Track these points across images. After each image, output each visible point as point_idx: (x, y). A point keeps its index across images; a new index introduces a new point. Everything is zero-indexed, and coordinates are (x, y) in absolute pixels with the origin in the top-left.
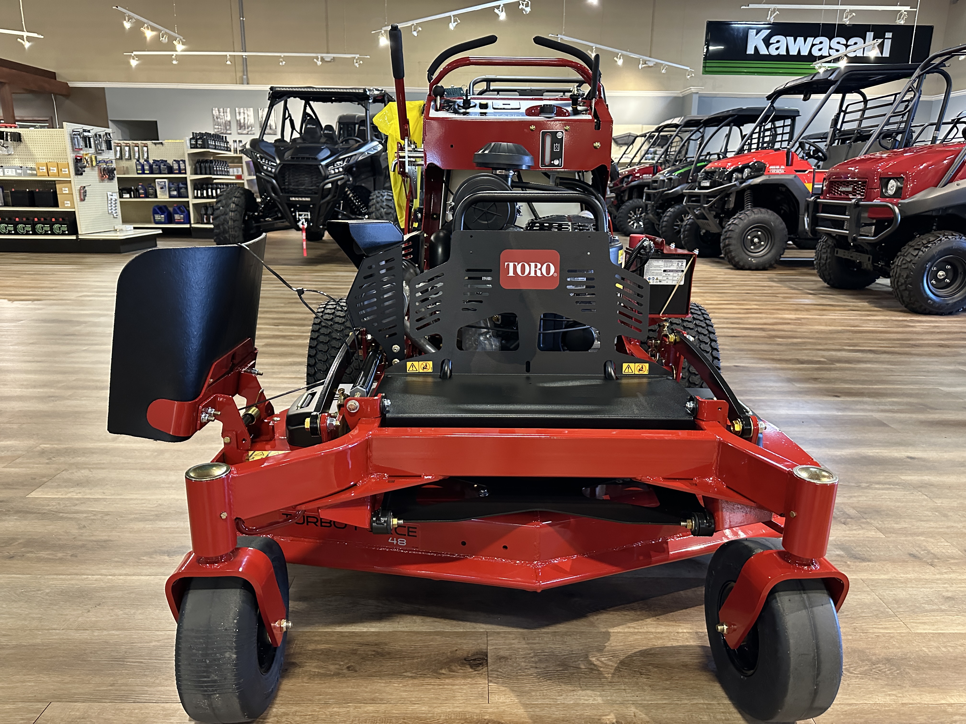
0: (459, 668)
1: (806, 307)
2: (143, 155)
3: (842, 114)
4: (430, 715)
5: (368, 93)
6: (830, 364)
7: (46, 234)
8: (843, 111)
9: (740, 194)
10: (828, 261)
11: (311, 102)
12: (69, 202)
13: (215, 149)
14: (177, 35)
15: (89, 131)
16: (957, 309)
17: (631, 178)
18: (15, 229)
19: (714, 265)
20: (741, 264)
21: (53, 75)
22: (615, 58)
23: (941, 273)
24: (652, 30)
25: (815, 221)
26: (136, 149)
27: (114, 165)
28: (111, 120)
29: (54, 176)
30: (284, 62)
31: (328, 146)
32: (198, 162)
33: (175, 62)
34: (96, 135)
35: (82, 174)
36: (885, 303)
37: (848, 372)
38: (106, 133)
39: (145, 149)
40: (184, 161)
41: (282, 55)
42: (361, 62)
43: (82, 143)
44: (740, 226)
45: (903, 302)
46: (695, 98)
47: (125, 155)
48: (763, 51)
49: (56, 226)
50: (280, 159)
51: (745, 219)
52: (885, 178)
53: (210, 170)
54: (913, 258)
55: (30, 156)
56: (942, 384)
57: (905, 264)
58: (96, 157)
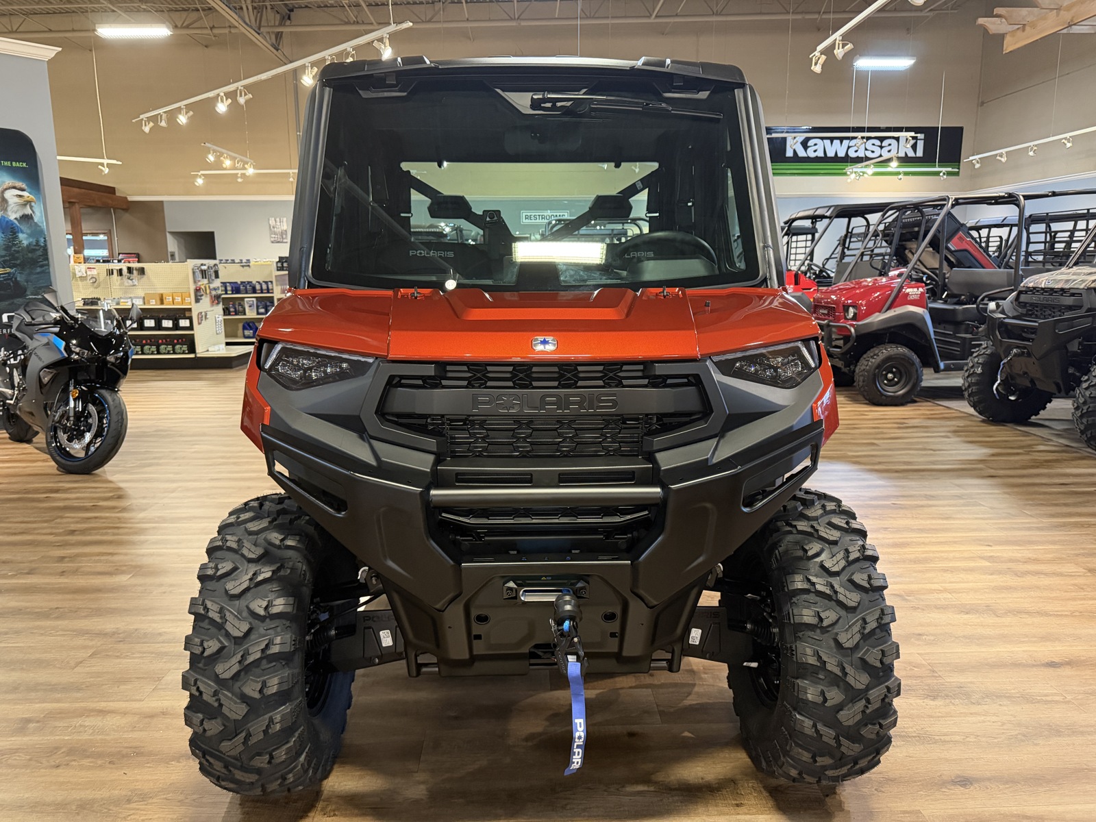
7: (168, 353)
8: (849, 233)
14: (248, 160)
15: (205, 265)
16: (904, 400)
18: (142, 350)
21: (112, 190)
23: (890, 375)
28: (170, 232)
33: (239, 180)
34: (209, 267)
35: (199, 301)
38: (215, 265)
40: (271, 282)
43: (200, 276)
48: (802, 153)
49: (178, 347)
52: (847, 305)
55: (149, 285)
58: (209, 287)
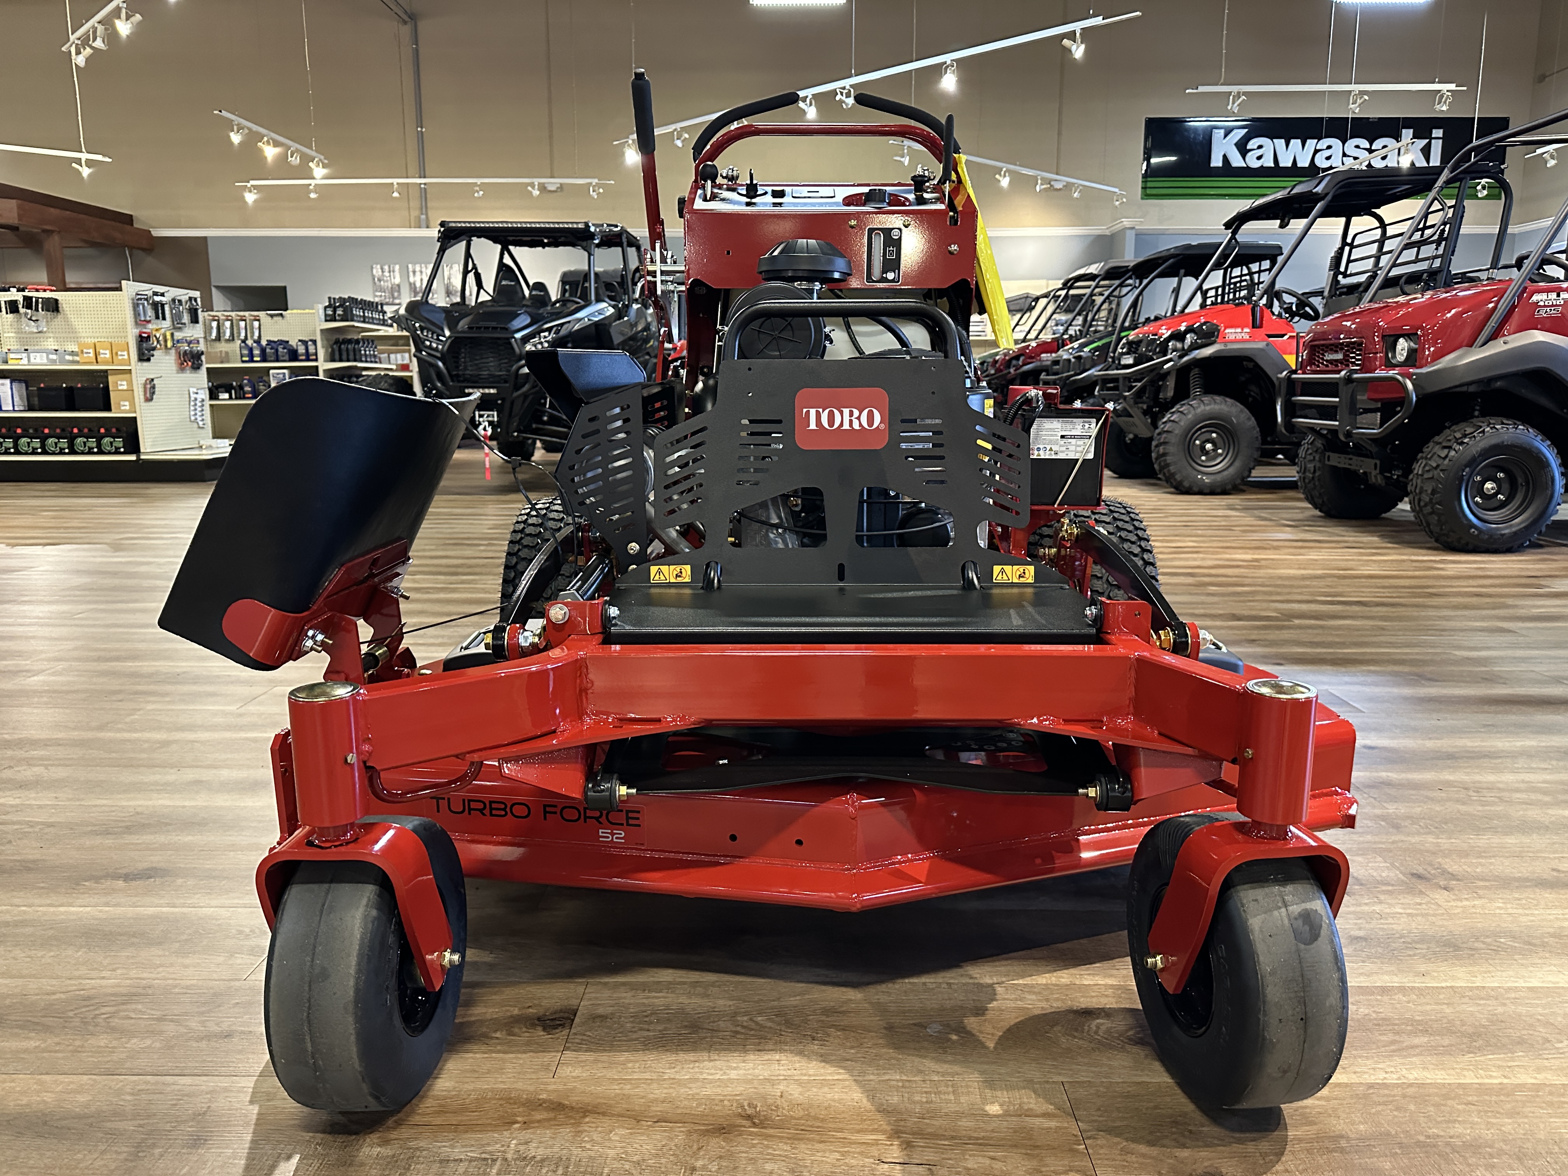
0: (524, 1029)
1: (1275, 544)
2: (253, 333)
3: (1347, 249)
4: (454, 1093)
5: (592, 229)
6: (1284, 621)
7: (90, 452)
8: (1348, 244)
9: (1183, 372)
10: (1317, 474)
11: (511, 248)
12: (127, 403)
13: (364, 322)
14: (313, 153)
15: (163, 295)
16: (1520, 542)
17: (1022, 359)
18: (43, 446)
19: (1144, 488)
20: (1186, 484)
21: (128, 219)
22: (997, 176)
23: (1489, 485)
24: (1059, 134)
25: (1291, 410)
26: (242, 324)
27: (202, 347)
28: (215, 287)
29: (106, 363)
30: (481, 193)
31: (528, 310)
32: (337, 342)
33: (313, 196)
34: (174, 300)
35: (149, 360)
36: (1407, 537)
37: (1310, 631)
38: (190, 298)
39: (256, 324)
40: (314, 342)
41: (479, 181)
42: (601, 190)
43: (150, 313)
44: (1182, 423)
45: (1431, 534)
46: (1130, 237)
47: (224, 333)
48: (1237, 161)
49: (106, 440)
50: (450, 330)
51: (1189, 413)
52: (1390, 336)
53: (355, 355)
54: (1440, 461)
55: (71, 333)
56: (1459, 648)
57: (1428, 471)
58: (172, 335)
